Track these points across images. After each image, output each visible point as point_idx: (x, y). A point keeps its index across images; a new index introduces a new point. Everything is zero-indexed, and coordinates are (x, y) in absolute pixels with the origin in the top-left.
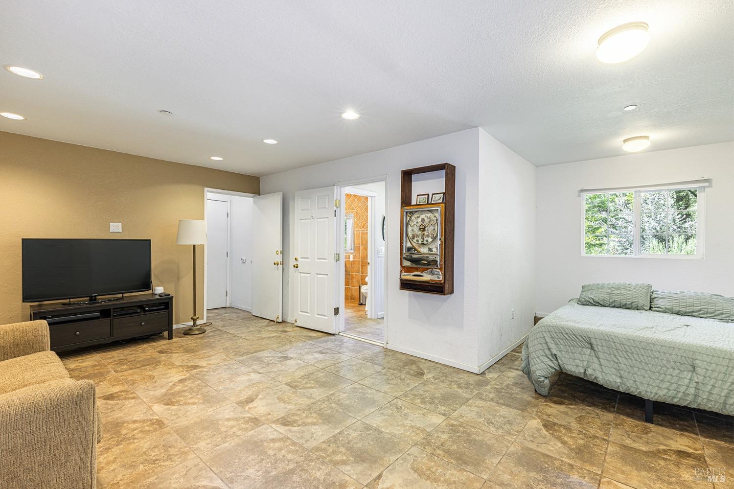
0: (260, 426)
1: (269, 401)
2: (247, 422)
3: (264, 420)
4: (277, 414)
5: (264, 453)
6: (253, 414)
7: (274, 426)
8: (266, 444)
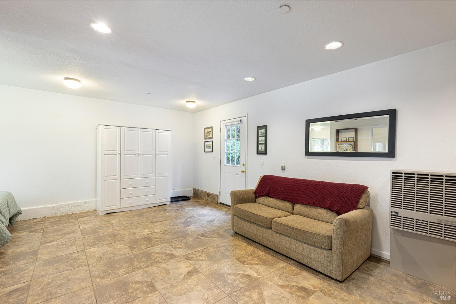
0: (185, 255)
1: (176, 271)
2: (192, 258)
3: (182, 258)
4: (174, 261)
5: (185, 244)
6: (188, 263)
7: (178, 254)
8: (184, 247)
